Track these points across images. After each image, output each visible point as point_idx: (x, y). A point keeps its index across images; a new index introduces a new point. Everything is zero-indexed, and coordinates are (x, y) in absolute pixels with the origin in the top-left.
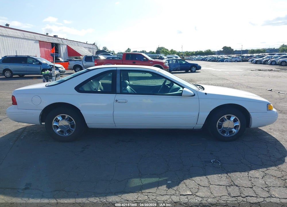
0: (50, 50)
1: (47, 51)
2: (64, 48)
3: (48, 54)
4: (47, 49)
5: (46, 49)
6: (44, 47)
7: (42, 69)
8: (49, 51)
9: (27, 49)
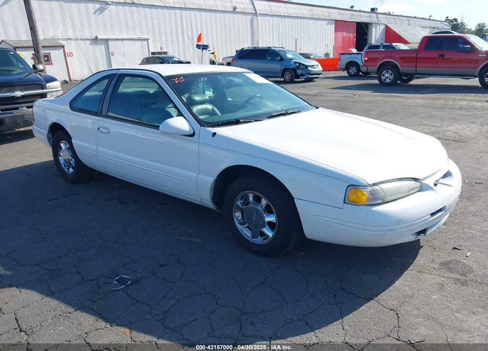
0: (351, 35)
1: (347, 36)
2: (378, 31)
3: (348, 42)
4: (348, 34)
5: (345, 34)
6: (343, 31)
7: (283, 68)
8: (349, 37)
9: (314, 36)
